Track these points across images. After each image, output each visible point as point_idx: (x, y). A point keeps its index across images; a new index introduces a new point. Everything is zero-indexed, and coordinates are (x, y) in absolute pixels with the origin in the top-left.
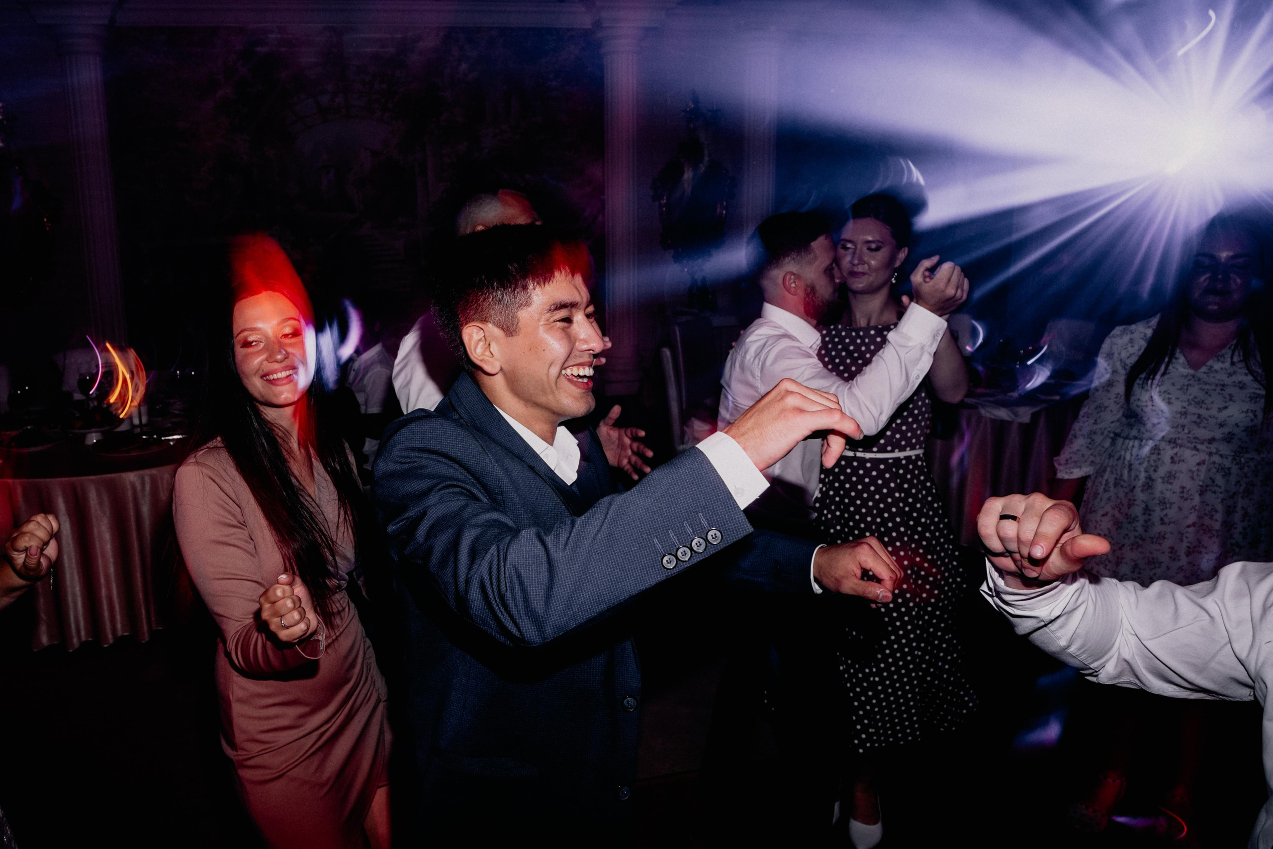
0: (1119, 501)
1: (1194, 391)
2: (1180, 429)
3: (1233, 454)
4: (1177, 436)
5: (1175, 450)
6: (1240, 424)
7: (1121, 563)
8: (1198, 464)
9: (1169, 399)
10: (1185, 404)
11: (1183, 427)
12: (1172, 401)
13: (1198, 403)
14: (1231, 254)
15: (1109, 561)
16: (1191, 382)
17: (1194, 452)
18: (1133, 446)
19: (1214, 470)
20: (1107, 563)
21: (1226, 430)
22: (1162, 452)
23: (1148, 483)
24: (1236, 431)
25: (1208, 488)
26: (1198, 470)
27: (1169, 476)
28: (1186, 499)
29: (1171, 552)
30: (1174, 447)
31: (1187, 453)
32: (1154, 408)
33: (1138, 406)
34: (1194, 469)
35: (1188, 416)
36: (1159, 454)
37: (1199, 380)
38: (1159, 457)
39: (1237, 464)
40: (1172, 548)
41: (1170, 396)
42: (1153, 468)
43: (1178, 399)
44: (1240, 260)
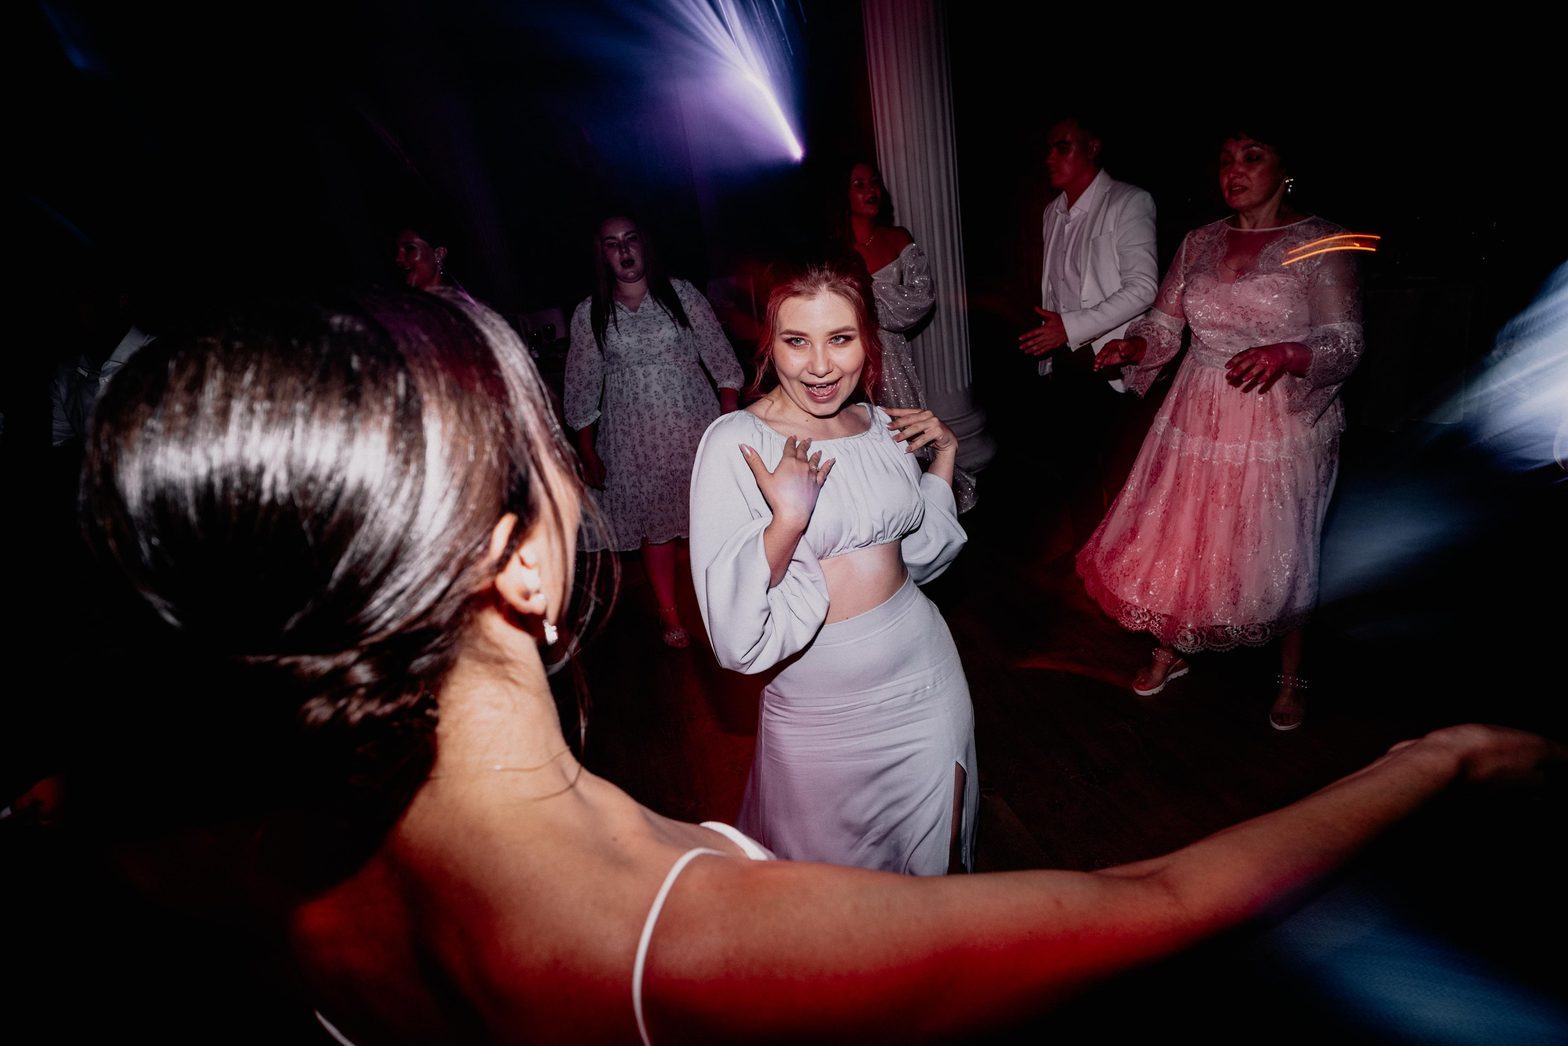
0: (621, 418)
1: (640, 324)
2: (641, 353)
3: (673, 360)
4: (640, 358)
5: (644, 368)
6: (671, 338)
7: (638, 457)
8: (659, 373)
9: (629, 334)
10: (639, 334)
11: (642, 350)
12: (631, 335)
13: (645, 331)
14: (624, 233)
15: (632, 460)
16: (636, 320)
17: (654, 366)
18: (618, 377)
19: (668, 374)
20: (631, 462)
21: (665, 344)
22: (637, 373)
23: (635, 397)
24: (671, 343)
25: (669, 387)
26: (660, 377)
27: (646, 388)
28: (659, 399)
29: (662, 437)
30: (642, 367)
31: (651, 368)
32: (622, 343)
33: (613, 346)
34: (657, 378)
35: (643, 342)
36: (635, 375)
37: (640, 317)
38: (636, 376)
39: (678, 366)
40: (661, 434)
41: (629, 332)
42: (635, 386)
43: (633, 332)
44: (630, 236)
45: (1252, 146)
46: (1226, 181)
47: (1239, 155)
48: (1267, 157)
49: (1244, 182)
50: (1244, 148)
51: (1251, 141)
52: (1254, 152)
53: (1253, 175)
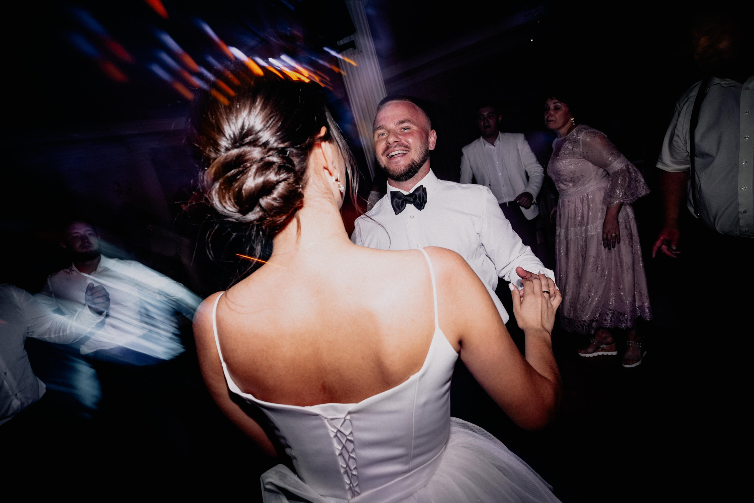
45: (557, 102)
46: (546, 117)
47: (552, 106)
48: (563, 108)
49: (553, 118)
50: (554, 103)
51: (556, 101)
52: (558, 105)
53: (557, 116)
